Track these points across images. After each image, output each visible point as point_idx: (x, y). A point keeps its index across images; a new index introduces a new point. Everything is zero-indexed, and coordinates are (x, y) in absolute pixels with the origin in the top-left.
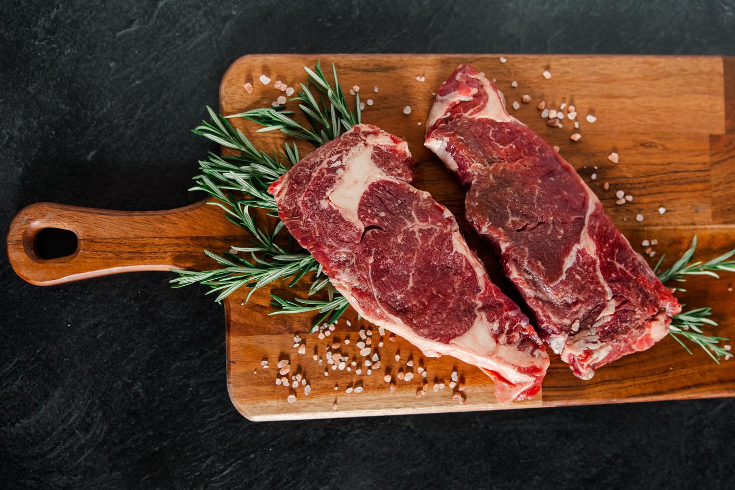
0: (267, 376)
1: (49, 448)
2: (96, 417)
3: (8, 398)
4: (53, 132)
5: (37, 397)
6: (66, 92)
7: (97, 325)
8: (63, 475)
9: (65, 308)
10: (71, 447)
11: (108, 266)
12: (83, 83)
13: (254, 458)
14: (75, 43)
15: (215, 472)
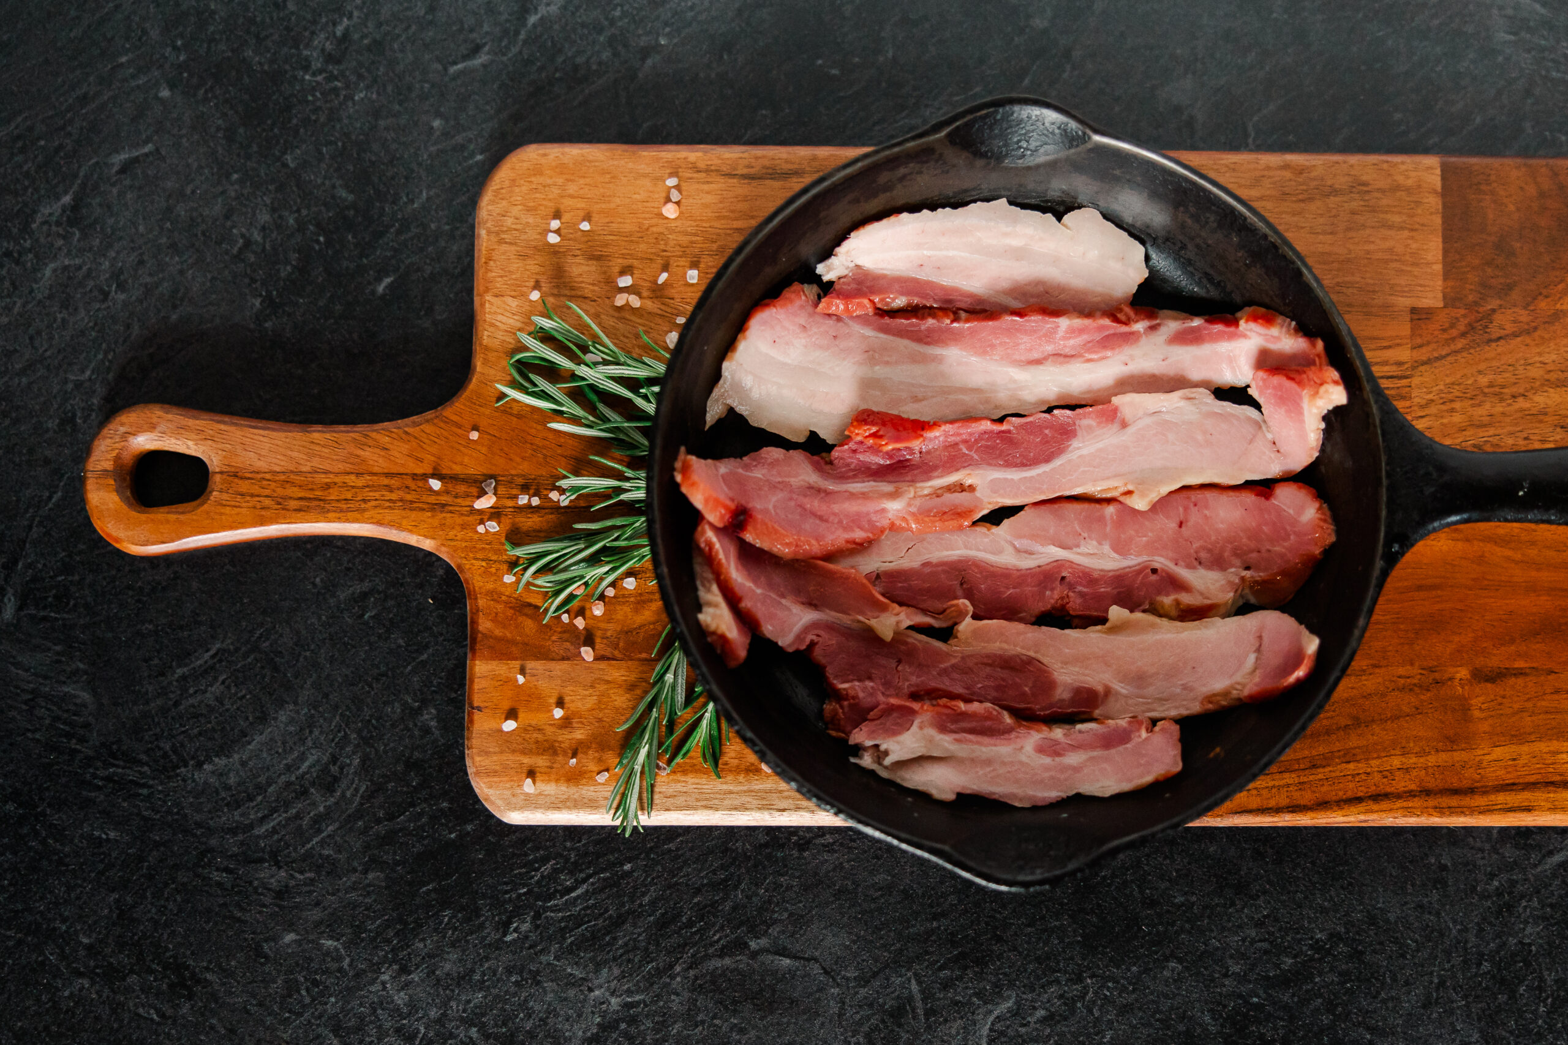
0: (540, 737)
1: (260, 815)
2: (349, 765)
3: (196, 716)
4: (322, 239)
5: (247, 718)
6: (351, 168)
7: (365, 595)
8: (280, 868)
9: (312, 560)
10: (298, 816)
11: (262, 522)
12: (382, 154)
13: (632, 871)
14: (375, 81)
15: (556, 891)
